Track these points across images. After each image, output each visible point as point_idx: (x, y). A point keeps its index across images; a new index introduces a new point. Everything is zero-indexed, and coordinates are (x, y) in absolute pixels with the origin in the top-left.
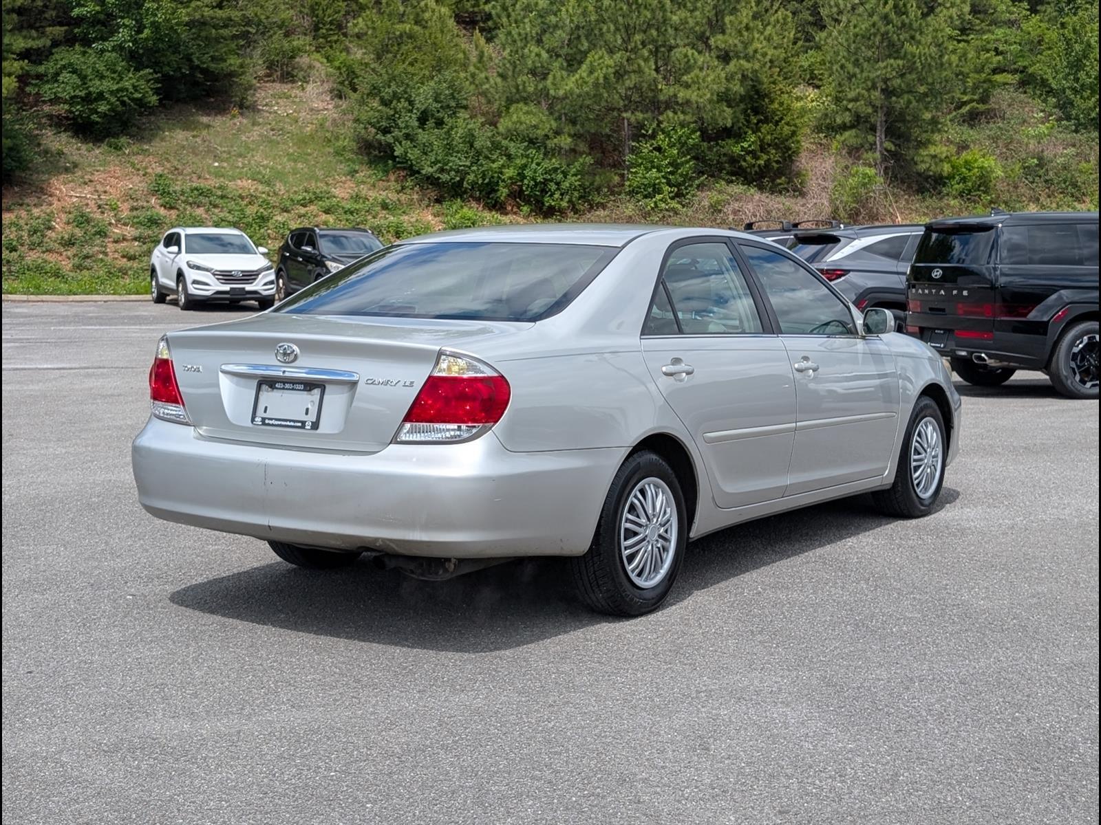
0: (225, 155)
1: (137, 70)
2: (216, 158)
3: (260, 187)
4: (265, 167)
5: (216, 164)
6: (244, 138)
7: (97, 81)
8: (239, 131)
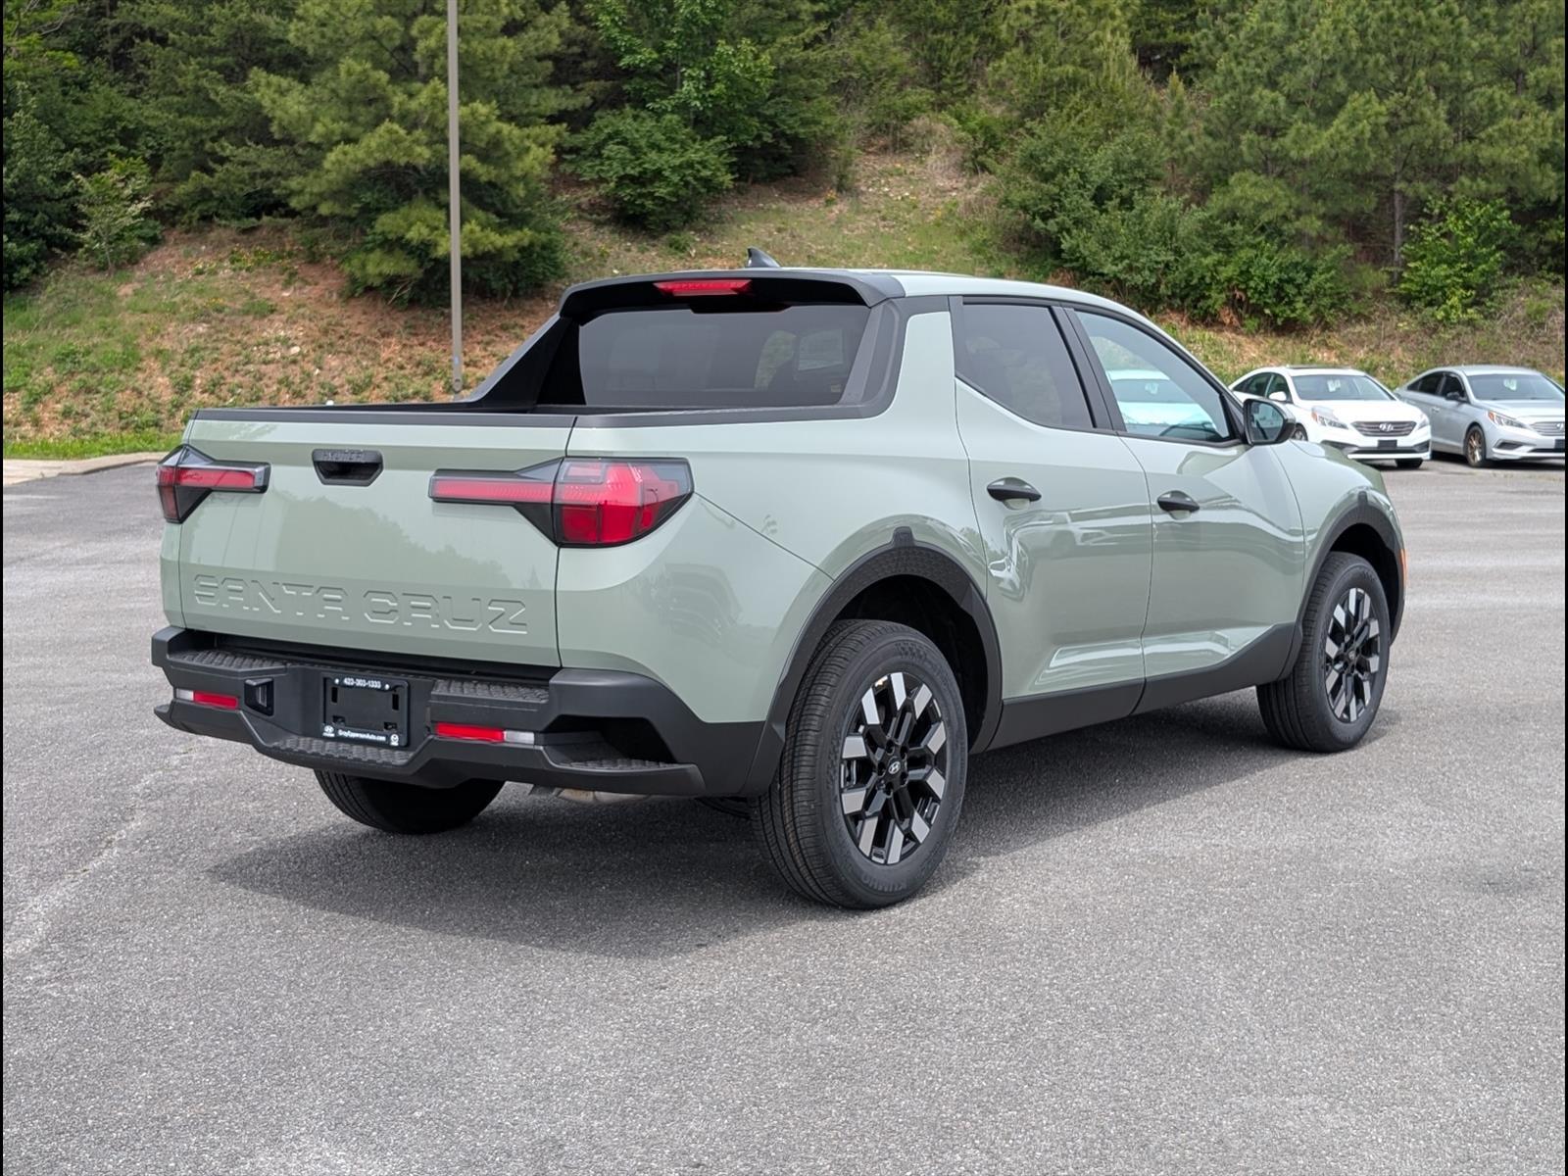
1: (705, 138)
6: (846, 232)
7: (653, 155)
8: (839, 223)
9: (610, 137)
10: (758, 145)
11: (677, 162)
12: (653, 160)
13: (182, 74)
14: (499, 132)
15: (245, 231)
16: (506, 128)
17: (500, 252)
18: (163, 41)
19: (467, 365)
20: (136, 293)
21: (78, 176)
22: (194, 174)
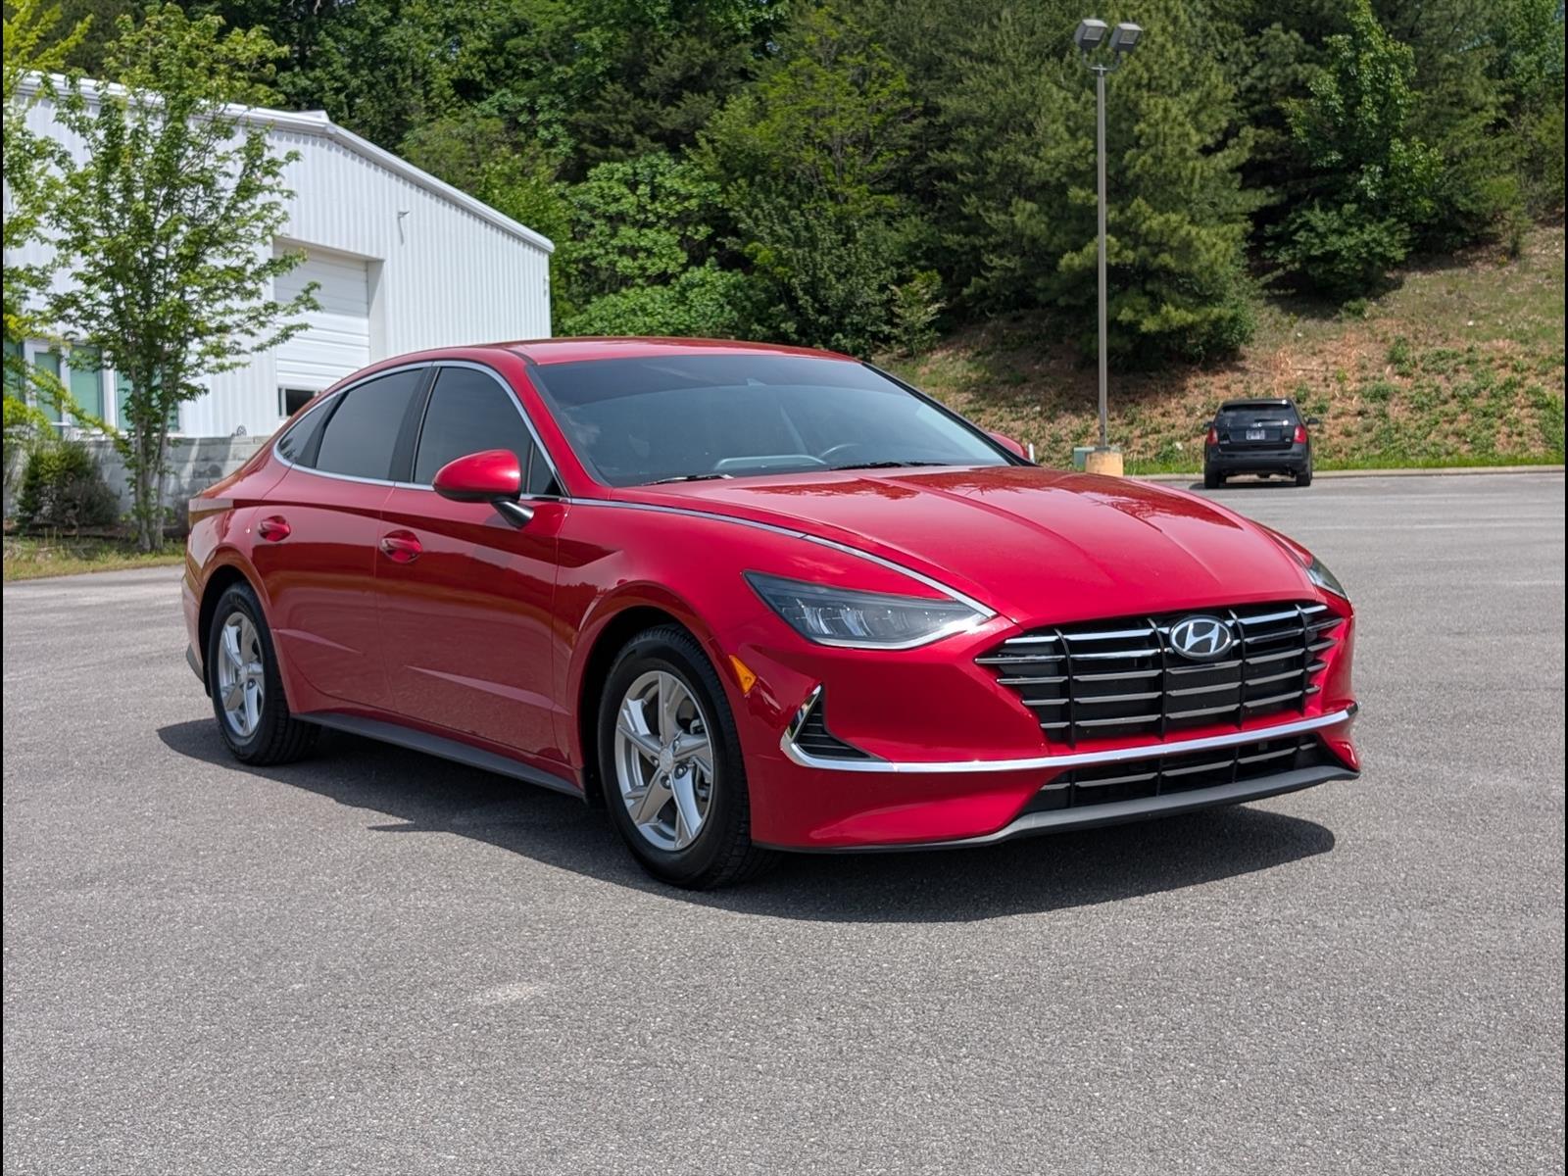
0: (1483, 312)
1: (1381, 220)
2: (1471, 315)
3: (1520, 348)
4: (1530, 323)
5: (1471, 323)
6: (1511, 290)
7: (1333, 238)
8: (1506, 282)
9: (1303, 225)
10: (1435, 221)
11: (1352, 242)
12: (1334, 242)
13: (965, 204)
14: (1189, 233)
15: (1015, 320)
16: (1194, 231)
17: (1192, 327)
18: (955, 180)
19: (1163, 415)
20: (932, 372)
21: (893, 287)
22: (973, 279)
